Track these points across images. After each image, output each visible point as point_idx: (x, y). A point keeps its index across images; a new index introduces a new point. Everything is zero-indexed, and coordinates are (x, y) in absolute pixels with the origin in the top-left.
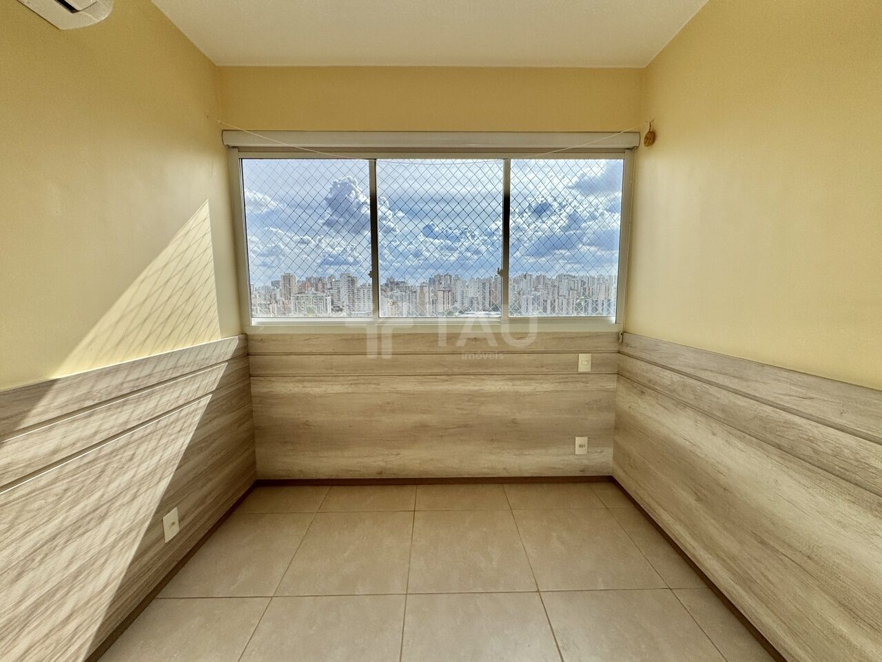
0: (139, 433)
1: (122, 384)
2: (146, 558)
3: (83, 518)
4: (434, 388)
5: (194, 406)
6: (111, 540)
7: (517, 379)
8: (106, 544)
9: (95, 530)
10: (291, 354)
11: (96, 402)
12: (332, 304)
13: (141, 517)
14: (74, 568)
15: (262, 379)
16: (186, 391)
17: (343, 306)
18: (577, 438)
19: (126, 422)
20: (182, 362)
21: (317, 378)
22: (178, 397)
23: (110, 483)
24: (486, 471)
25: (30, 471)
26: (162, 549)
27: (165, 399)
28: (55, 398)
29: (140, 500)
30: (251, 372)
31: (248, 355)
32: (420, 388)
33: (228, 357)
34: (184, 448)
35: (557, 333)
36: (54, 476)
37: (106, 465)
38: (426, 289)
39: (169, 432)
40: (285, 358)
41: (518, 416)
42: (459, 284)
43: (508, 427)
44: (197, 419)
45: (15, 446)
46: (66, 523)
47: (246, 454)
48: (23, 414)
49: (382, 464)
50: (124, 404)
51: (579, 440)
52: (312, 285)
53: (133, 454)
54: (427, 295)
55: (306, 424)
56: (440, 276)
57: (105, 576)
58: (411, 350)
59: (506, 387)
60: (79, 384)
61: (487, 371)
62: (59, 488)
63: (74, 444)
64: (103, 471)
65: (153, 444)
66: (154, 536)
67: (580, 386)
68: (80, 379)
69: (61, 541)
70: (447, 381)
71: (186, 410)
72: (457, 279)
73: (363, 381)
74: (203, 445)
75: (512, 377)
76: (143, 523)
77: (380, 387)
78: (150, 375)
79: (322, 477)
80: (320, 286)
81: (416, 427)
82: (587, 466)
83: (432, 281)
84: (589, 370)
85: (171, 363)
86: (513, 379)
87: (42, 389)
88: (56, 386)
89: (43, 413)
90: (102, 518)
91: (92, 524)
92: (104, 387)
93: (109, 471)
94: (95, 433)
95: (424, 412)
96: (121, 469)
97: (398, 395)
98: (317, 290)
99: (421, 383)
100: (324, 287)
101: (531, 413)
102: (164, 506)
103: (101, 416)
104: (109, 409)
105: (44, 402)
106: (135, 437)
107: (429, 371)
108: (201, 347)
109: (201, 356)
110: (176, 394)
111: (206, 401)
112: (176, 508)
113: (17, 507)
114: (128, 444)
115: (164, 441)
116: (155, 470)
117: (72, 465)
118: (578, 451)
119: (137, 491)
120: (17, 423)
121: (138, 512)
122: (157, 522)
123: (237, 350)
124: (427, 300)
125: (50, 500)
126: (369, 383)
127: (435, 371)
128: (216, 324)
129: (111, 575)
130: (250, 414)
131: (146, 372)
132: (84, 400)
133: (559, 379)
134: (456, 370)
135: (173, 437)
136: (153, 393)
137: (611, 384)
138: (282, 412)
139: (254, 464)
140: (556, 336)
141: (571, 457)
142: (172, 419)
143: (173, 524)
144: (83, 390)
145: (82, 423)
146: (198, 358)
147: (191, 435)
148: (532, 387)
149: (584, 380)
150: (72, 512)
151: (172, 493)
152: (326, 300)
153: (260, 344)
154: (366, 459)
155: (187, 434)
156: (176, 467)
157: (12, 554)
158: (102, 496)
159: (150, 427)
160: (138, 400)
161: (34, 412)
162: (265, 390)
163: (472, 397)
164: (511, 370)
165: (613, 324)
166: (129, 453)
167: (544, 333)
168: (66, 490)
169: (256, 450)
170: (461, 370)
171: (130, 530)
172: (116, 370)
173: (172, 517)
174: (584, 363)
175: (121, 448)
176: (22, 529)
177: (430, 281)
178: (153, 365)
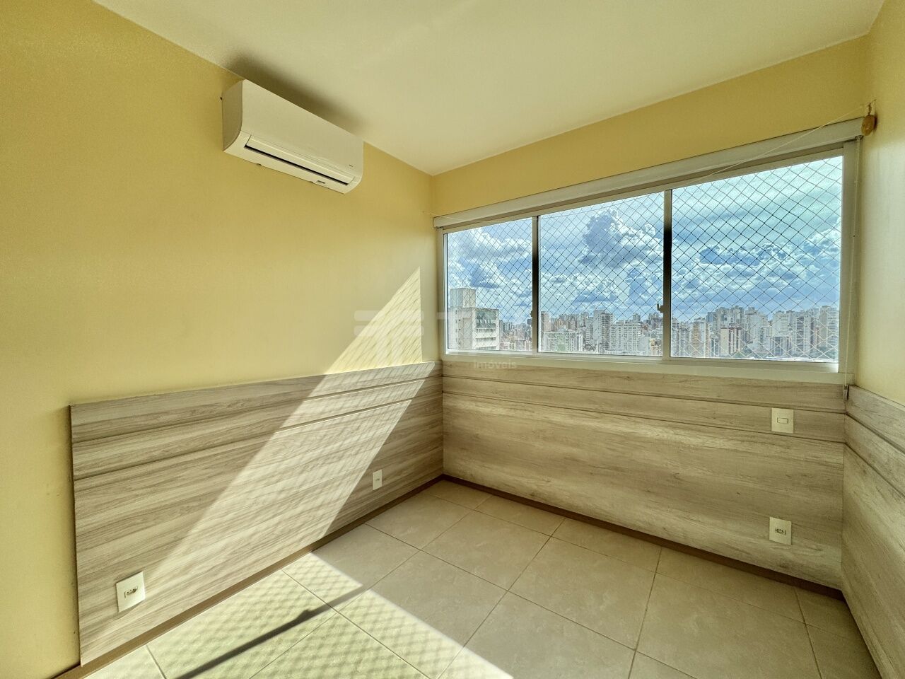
0: (363, 414)
1: (357, 383)
2: (361, 494)
3: (331, 454)
4: (583, 423)
5: (398, 405)
6: (343, 473)
7: (680, 428)
8: (340, 474)
9: (336, 464)
10: (468, 378)
11: (343, 391)
12: (584, 341)
13: (359, 467)
14: (325, 480)
15: (449, 395)
16: (393, 394)
17: (596, 345)
18: (772, 519)
19: (356, 407)
20: (393, 374)
21: (486, 400)
22: (388, 397)
23: (346, 439)
24: (641, 525)
25: (311, 420)
26: (370, 494)
27: (380, 397)
28: (324, 385)
29: (360, 457)
30: (445, 389)
31: (442, 376)
32: (571, 421)
33: (426, 375)
34: (390, 432)
35: (736, 379)
36: (320, 426)
37: (345, 428)
38: (702, 327)
39: (381, 418)
40: (464, 380)
41: (682, 471)
42: (755, 320)
43: (668, 480)
44: (400, 415)
45: (307, 405)
46: (323, 453)
47: (435, 451)
48: (311, 390)
49: (535, 487)
50: (356, 395)
51: (775, 522)
52: (565, 323)
53: (359, 426)
54: (704, 335)
55: (476, 436)
56: (725, 311)
57: (338, 493)
58: (562, 384)
59: (665, 435)
60: (335, 379)
61: (642, 413)
62: (322, 433)
63: (330, 412)
64: (342, 431)
65: (370, 424)
66: (367, 481)
67: (775, 450)
68: (337, 376)
69: (320, 462)
70: (597, 418)
71: (393, 407)
72: (753, 312)
73: (520, 407)
74: (403, 434)
75: (673, 424)
76: (361, 471)
77: (533, 414)
78: (372, 380)
79: (486, 485)
80: (573, 322)
81: (566, 458)
82: (790, 561)
83: (711, 317)
84: (791, 431)
85: (386, 374)
86: (674, 428)
87: (320, 378)
88: (326, 378)
89: (319, 391)
90: (340, 458)
91: (335, 460)
92: (348, 383)
93: (345, 433)
94: (341, 408)
95: (573, 445)
96: (352, 433)
97: (549, 425)
98: (569, 327)
99: (572, 416)
100: (576, 326)
101: (700, 471)
102: (375, 465)
103: (345, 399)
104: (349, 396)
105: (320, 386)
106: (361, 416)
107: (580, 406)
108: (407, 366)
109: (405, 373)
110: (387, 395)
111: (407, 403)
112: (381, 470)
113: (305, 436)
114: (356, 419)
115: (377, 423)
116: (370, 441)
117: (329, 422)
118: (774, 536)
119: (359, 450)
120: (308, 394)
121: (358, 463)
122: (368, 475)
123: (433, 371)
124: (703, 339)
125: (318, 438)
126: (525, 410)
127: (586, 406)
128: (419, 351)
129: (342, 494)
130: (440, 421)
131: (370, 378)
132: (337, 388)
133: (741, 436)
134: (607, 408)
135: (383, 422)
136: (373, 391)
137: (835, 456)
138: (461, 423)
139: (441, 460)
140: (734, 382)
141: (762, 541)
142: (383, 410)
143: (378, 479)
144: (337, 383)
145: (335, 401)
146: (404, 373)
147: (395, 424)
148: (700, 441)
149: (783, 443)
150: (326, 448)
151: (379, 459)
152: (578, 338)
153: (449, 368)
154: (520, 479)
155: (392, 423)
156: (383, 443)
157: (301, 459)
158: (341, 445)
159: (370, 412)
160: (364, 394)
161: (315, 390)
162: (451, 404)
163: (625, 438)
164: (672, 416)
165: (835, 374)
166: (356, 425)
167: (717, 378)
168: (325, 435)
169: (444, 450)
170: (613, 409)
171: (353, 473)
172: (354, 374)
173: (378, 475)
174: (781, 420)
175: (353, 421)
176: (306, 448)
177: (708, 317)
178: (374, 374)
